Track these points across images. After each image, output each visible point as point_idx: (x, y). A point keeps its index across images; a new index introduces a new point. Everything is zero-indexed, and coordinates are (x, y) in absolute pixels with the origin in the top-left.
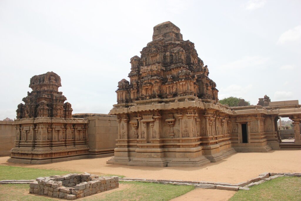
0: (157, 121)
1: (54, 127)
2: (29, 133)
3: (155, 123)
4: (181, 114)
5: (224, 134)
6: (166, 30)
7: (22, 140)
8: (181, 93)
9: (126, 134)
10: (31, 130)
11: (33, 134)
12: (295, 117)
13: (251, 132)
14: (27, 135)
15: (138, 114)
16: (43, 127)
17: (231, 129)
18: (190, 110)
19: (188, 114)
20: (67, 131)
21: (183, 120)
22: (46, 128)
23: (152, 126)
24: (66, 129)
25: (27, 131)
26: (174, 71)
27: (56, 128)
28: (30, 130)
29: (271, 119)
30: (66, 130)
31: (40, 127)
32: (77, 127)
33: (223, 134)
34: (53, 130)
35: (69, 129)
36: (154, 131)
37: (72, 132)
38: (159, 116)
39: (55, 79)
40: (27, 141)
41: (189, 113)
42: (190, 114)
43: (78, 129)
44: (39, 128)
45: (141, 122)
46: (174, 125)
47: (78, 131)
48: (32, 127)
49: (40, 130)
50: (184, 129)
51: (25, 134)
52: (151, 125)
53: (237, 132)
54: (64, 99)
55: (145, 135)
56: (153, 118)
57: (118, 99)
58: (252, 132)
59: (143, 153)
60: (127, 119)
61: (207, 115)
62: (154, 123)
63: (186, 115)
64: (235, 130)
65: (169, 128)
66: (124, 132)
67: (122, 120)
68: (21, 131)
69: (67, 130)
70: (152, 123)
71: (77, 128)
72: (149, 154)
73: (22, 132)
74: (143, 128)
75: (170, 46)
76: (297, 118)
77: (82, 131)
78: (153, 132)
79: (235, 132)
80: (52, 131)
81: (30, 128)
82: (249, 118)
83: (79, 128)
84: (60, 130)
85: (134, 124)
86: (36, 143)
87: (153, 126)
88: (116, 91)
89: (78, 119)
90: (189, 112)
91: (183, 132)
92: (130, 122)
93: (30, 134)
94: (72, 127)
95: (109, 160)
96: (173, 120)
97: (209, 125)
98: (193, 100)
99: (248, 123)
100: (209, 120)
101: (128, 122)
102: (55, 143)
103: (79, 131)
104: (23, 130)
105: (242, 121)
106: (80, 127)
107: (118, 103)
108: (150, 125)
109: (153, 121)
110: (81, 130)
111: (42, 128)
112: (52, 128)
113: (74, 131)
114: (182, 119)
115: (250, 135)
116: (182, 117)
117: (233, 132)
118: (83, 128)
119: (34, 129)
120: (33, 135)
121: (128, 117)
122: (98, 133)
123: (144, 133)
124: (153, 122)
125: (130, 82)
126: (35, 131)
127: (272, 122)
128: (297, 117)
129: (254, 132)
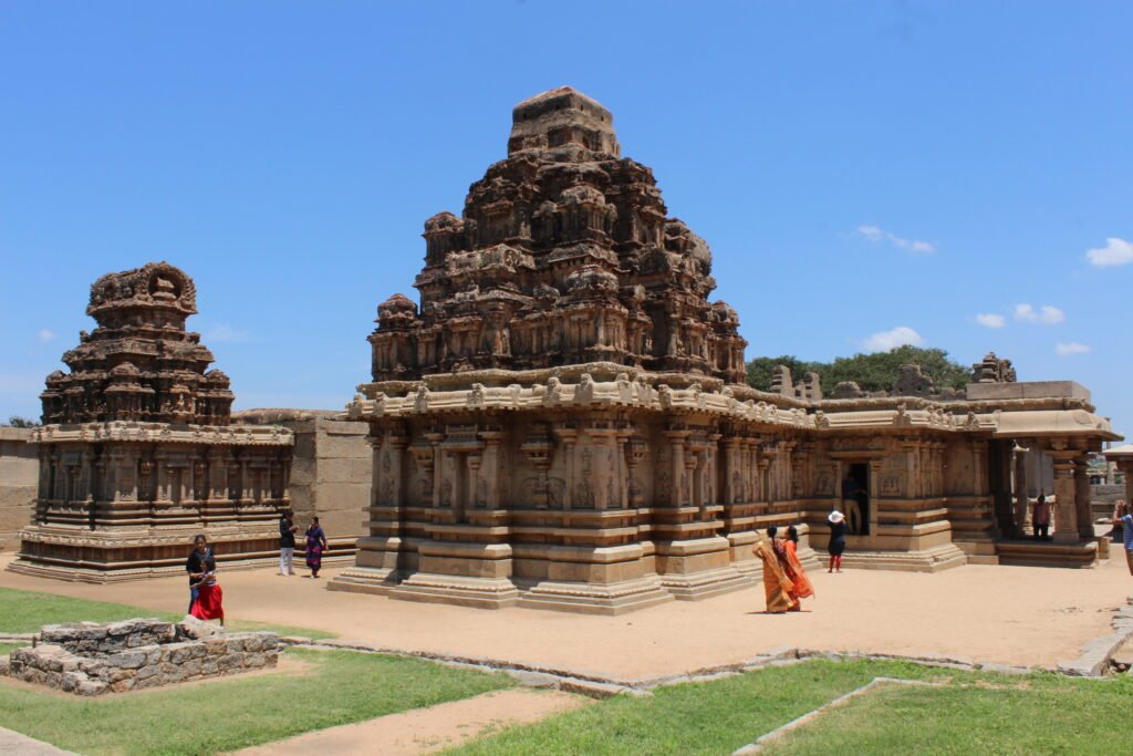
0: (493, 449)
1: (162, 457)
2: (77, 474)
3: (486, 455)
4: (573, 427)
5: (770, 498)
6: (555, 119)
7: (57, 498)
8: (574, 354)
9: (396, 487)
10: (86, 465)
11: (89, 478)
12: (1058, 446)
13: (880, 497)
14: (71, 481)
15: (434, 422)
16: (121, 456)
17: (811, 479)
18: (598, 415)
19: (591, 427)
20: (211, 470)
21: (579, 449)
22: (134, 459)
23: (475, 466)
24: (208, 463)
25: (71, 468)
26: (561, 272)
27: (168, 460)
28: (79, 466)
29: (972, 449)
30: (207, 469)
31: (112, 456)
32: (248, 458)
33: (765, 500)
34: (160, 465)
35: (220, 464)
36: (480, 482)
37: (229, 476)
38: (498, 430)
39: (172, 286)
40: (70, 503)
41: (594, 424)
42: (598, 426)
43: (252, 465)
44: (109, 459)
45: (441, 451)
46: (548, 465)
47: (252, 473)
48: (88, 454)
49: (115, 465)
50: (578, 480)
51: (67, 479)
52: (473, 464)
53: (831, 493)
54: (204, 358)
55: (454, 496)
56: (479, 438)
57: (375, 364)
58: (885, 494)
59: (441, 559)
60: (400, 435)
61: (676, 433)
62: (480, 455)
63: (586, 430)
64: (825, 483)
65: (532, 474)
66: (390, 480)
67: (385, 439)
68: (53, 469)
69: (212, 465)
70: (474, 455)
71: (248, 462)
72: (461, 562)
73: (57, 470)
74: (447, 470)
75: (558, 180)
76: (1065, 449)
77: (269, 473)
78: (478, 486)
79: (825, 493)
80: (155, 469)
81: (80, 460)
82: (878, 443)
83: (257, 462)
84: (186, 468)
85: (424, 455)
86: (98, 512)
87: (479, 464)
88: (369, 338)
89: (255, 432)
90: (595, 420)
91: (576, 491)
92: (411, 449)
93: (80, 478)
94: (232, 459)
95: (335, 579)
96: (545, 446)
97: (687, 468)
98: (612, 378)
99: (872, 463)
100: (686, 449)
101: (403, 448)
102: (166, 512)
103: (258, 471)
104: (61, 464)
105: (851, 454)
106: (259, 459)
107: (376, 380)
108: (469, 462)
109: (480, 450)
110: (266, 470)
111: (117, 459)
112: (155, 461)
113: (240, 470)
114: (573, 444)
115: (876, 508)
116: (575, 437)
117: (818, 493)
118: (273, 462)
119: (93, 462)
120: (88, 484)
121: (403, 432)
122: (323, 481)
123: (450, 490)
124: (479, 452)
125: (419, 305)
126: (98, 468)
127: (974, 461)
128: (1065, 446)
129: (890, 494)
